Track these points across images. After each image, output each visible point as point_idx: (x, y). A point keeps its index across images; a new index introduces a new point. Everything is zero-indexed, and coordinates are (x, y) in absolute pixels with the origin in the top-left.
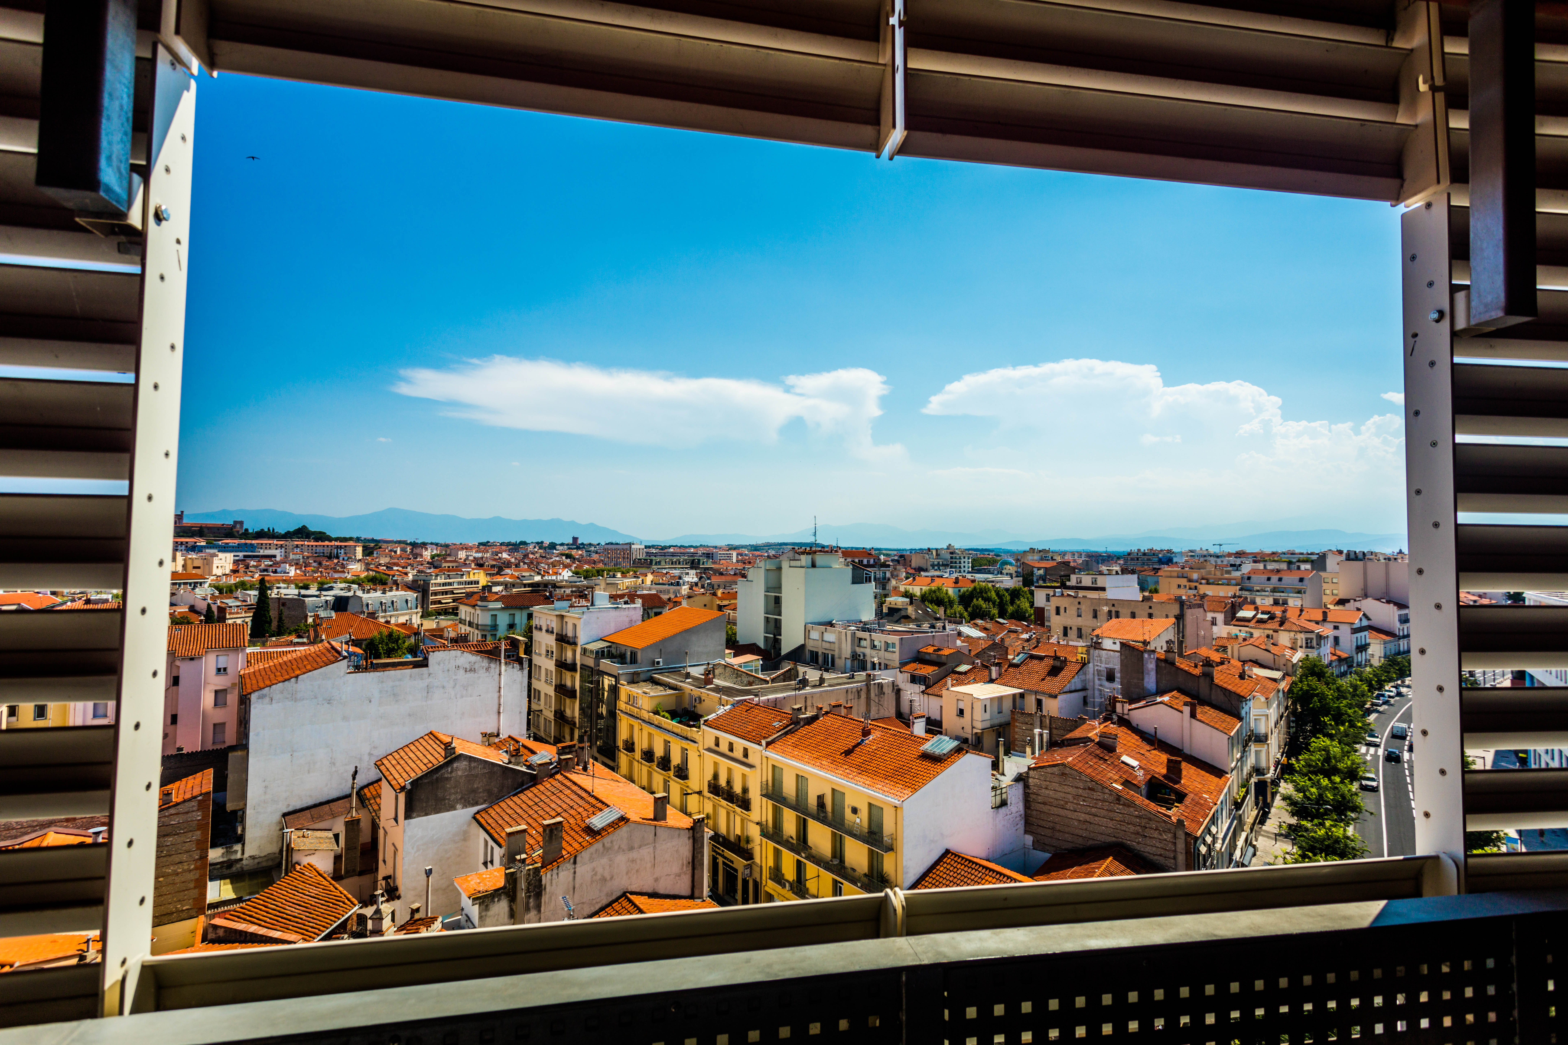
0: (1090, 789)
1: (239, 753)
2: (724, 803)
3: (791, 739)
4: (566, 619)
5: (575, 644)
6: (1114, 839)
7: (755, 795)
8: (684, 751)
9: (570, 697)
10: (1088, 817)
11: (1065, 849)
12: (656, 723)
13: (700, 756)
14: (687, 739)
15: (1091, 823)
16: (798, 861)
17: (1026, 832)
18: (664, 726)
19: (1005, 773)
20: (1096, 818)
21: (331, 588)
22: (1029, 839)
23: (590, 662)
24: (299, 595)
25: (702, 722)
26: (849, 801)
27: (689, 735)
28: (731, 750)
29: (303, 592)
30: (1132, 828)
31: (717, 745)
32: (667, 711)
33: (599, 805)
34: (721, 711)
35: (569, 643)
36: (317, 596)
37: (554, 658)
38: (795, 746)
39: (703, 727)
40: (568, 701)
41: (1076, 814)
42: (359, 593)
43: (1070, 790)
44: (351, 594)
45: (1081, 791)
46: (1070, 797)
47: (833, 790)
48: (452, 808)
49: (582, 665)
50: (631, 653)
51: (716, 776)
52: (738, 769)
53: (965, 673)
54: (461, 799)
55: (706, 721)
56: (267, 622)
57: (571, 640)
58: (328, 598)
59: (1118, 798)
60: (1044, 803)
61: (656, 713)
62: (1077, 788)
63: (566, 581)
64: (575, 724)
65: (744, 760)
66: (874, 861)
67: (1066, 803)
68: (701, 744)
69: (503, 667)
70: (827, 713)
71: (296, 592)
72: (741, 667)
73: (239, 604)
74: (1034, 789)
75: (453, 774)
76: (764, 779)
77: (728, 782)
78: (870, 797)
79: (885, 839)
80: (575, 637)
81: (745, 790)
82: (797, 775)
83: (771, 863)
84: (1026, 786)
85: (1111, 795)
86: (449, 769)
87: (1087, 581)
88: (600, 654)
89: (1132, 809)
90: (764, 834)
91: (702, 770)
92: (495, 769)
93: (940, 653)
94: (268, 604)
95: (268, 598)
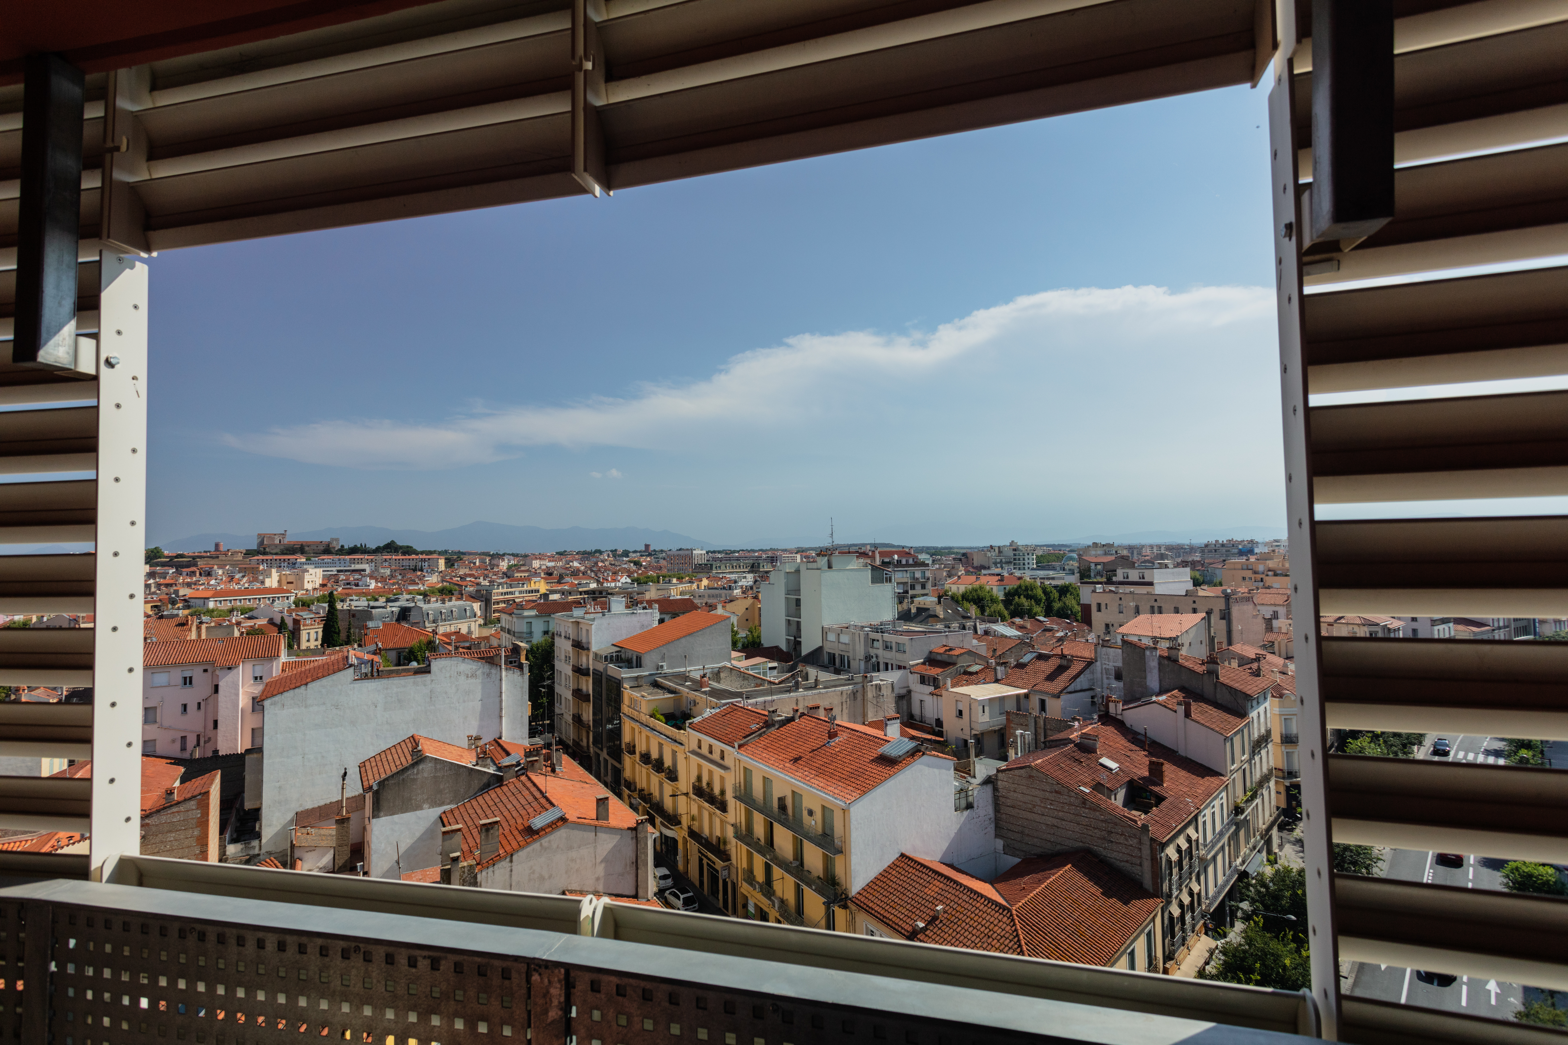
0: (1056, 792)
1: (255, 756)
2: (706, 805)
3: (764, 741)
4: (581, 626)
5: (588, 649)
6: (1081, 844)
7: (729, 796)
8: (674, 753)
9: (584, 701)
10: (1055, 822)
11: (1035, 854)
12: (651, 726)
13: (686, 758)
14: (675, 741)
15: (1058, 827)
16: (766, 863)
17: (997, 836)
18: (658, 728)
19: (976, 775)
20: (1064, 823)
21: (396, 600)
22: (1000, 843)
23: (600, 667)
24: (368, 607)
25: (687, 725)
26: (807, 803)
27: (678, 738)
28: (711, 752)
29: (372, 603)
30: (1098, 833)
31: (700, 747)
32: (662, 715)
33: (547, 805)
34: (708, 713)
35: (583, 648)
36: (383, 607)
37: (571, 664)
38: (766, 748)
39: (688, 729)
40: (584, 704)
41: (1044, 817)
42: (421, 604)
43: (1037, 793)
44: (413, 605)
45: (1047, 794)
46: (1037, 800)
47: (793, 792)
48: (419, 807)
49: (594, 669)
50: (637, 657)
51: (699, 778)
52: (718, 771)
53: (977, 673)
54: (427, 799)
55: (690, 724)
56: (335, 633)
57: (585, 646)
58: (394, 609)
59: (1084, 801)
60: (1013, 807)
61: (652, 716)
62: (1044, 790)
63: (620, 588)
64: (590, 727)
65: (721, 762)
66: (828, 864)
67: (1034, 806)
68: (687, 746)
69: (504, 673)
70: (803, 714)
71: (366, 603)
72: (748, 669)
73: (312, 616)
74: (1002, 792)
75: (419, 776)
76: (738, 781)
77: (708, 784)
78: (823, 799)
79: (836, 841)
80: (589, 643)
81: (723, 792)
82: (764, 777)
83: (745, 865)
84: (995, 789)
85: (1077, 798)
86: (415, 771)
87: (1134, 575)
88: (609, 659)
89: (1098, 813)
90: (738, 836)
91: (688, 772)
92: (461, 770)
93: (951, 653)
94: (337, 616)
95: (337, 610)
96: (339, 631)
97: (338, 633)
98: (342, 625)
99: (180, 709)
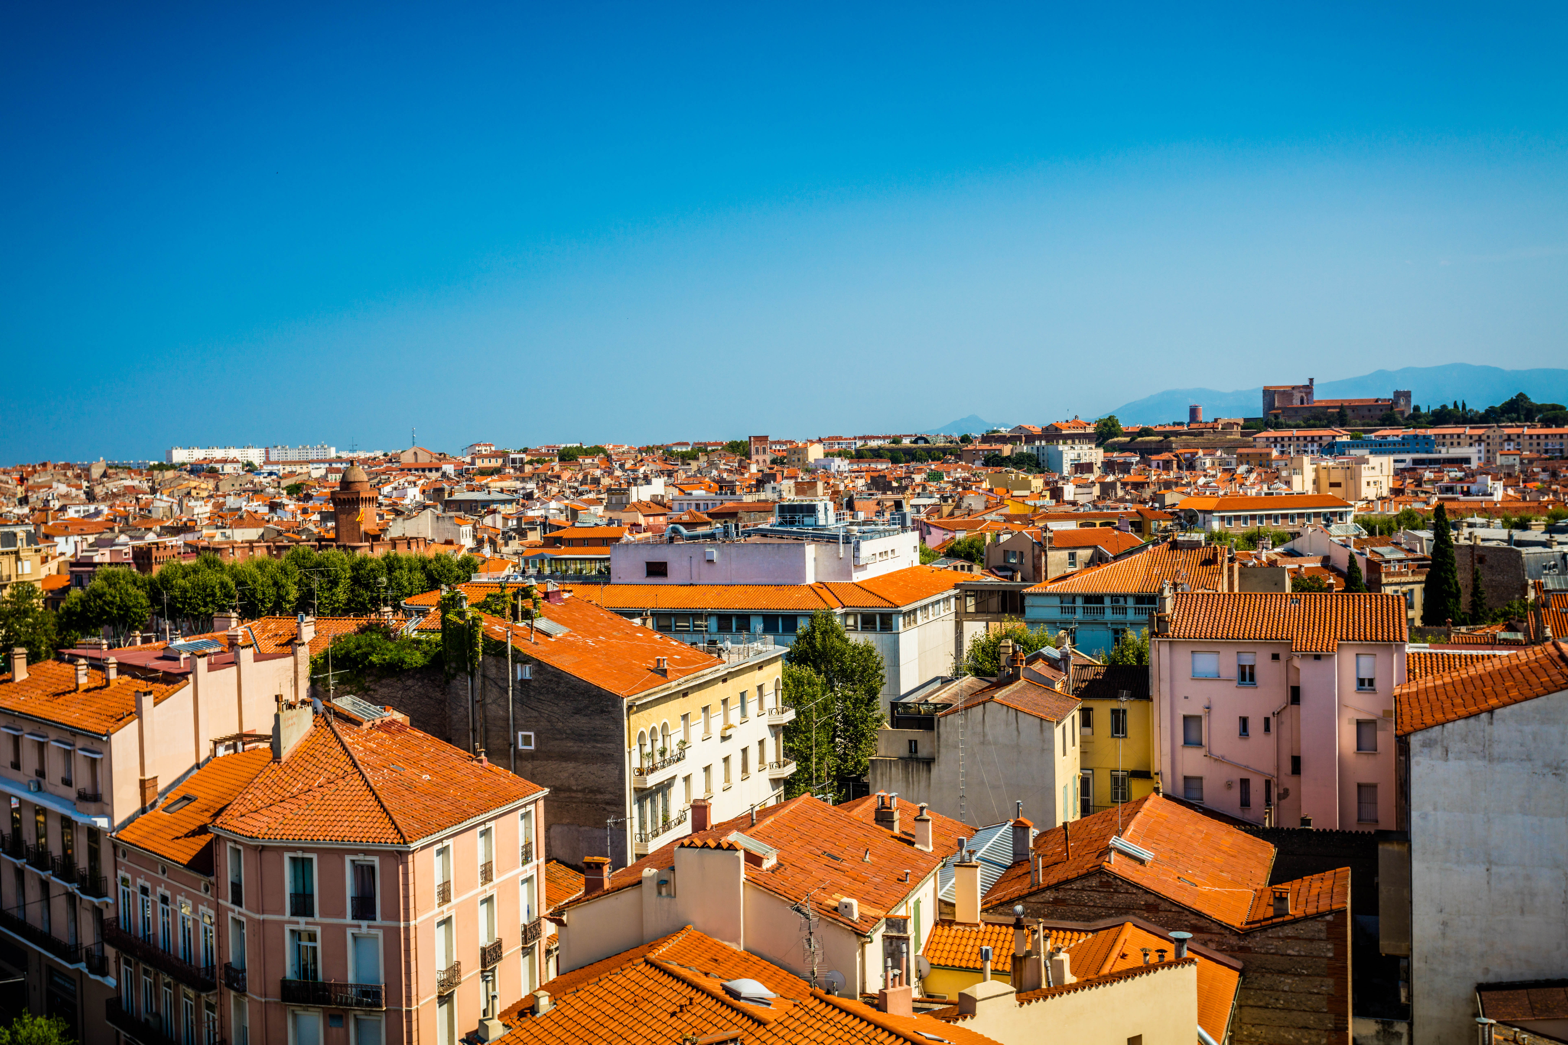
1: (1395, 848)
24: (1510, 540)
29: (1518, 535)
36: (1544, 544)
56: (1451, 595)
58: (1566, 549)
71: (1503, 534)
73: (1401, 556)
94: (1453, 558)
95: (1452, 546)
96: (1458, 590)
97: (1457, 596)
98: (1462, 577)
99: (1236, 726)
